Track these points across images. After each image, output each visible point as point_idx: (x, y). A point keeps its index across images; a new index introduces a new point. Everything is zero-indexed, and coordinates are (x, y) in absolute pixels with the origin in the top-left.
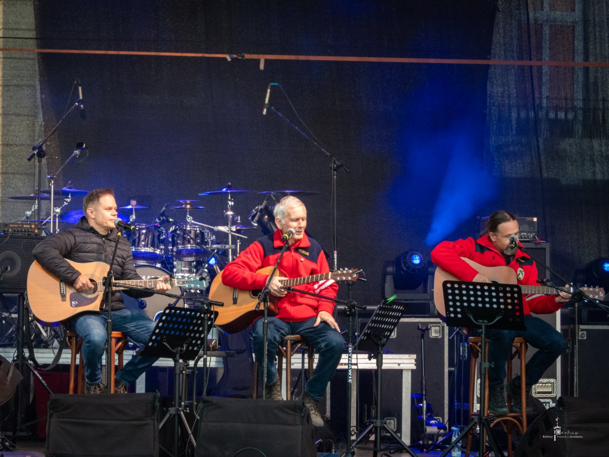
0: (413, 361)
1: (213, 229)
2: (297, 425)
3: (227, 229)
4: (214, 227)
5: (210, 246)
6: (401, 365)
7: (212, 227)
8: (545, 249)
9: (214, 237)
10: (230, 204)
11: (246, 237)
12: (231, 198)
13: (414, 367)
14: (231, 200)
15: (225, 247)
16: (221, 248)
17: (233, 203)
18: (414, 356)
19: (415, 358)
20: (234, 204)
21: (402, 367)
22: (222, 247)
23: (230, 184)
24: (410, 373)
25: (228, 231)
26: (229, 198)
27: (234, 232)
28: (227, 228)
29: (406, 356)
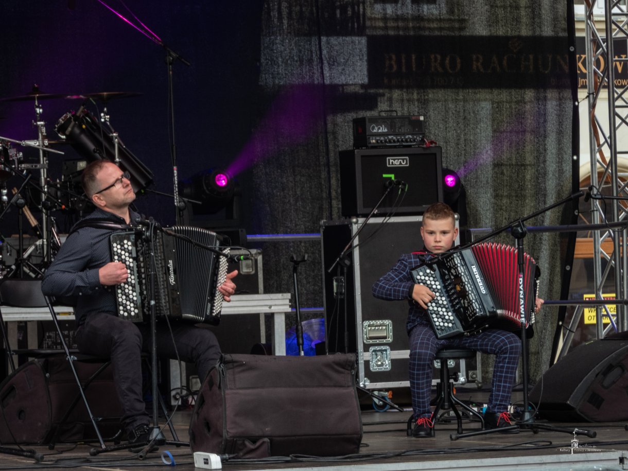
0: (287, 302)
1: (19, 145)
2: (348, 386)
3: (38, 144)
4: (21, 141)
5: (17, 166)
6: (273, 308)
7: (17, 142)
8: (435, 154)
9: (21, 154)
10: (38, 112)
11: (63, 153)
12: (39, 104)
13: (289, 310)
14: (38, 107)
15: (35, 166)
16: (31, 168)
17: (41, 110)
18: (289, 296)
19: (290, 298)
20: (43, 112)
21: (274, 309)
22: (32, 166)
23: (36, 85)
24: (283, 317)
25: (39, 145)
26: (37, 104)
27: (46, 147)
28: (38, 142)
29: (279, 296)
